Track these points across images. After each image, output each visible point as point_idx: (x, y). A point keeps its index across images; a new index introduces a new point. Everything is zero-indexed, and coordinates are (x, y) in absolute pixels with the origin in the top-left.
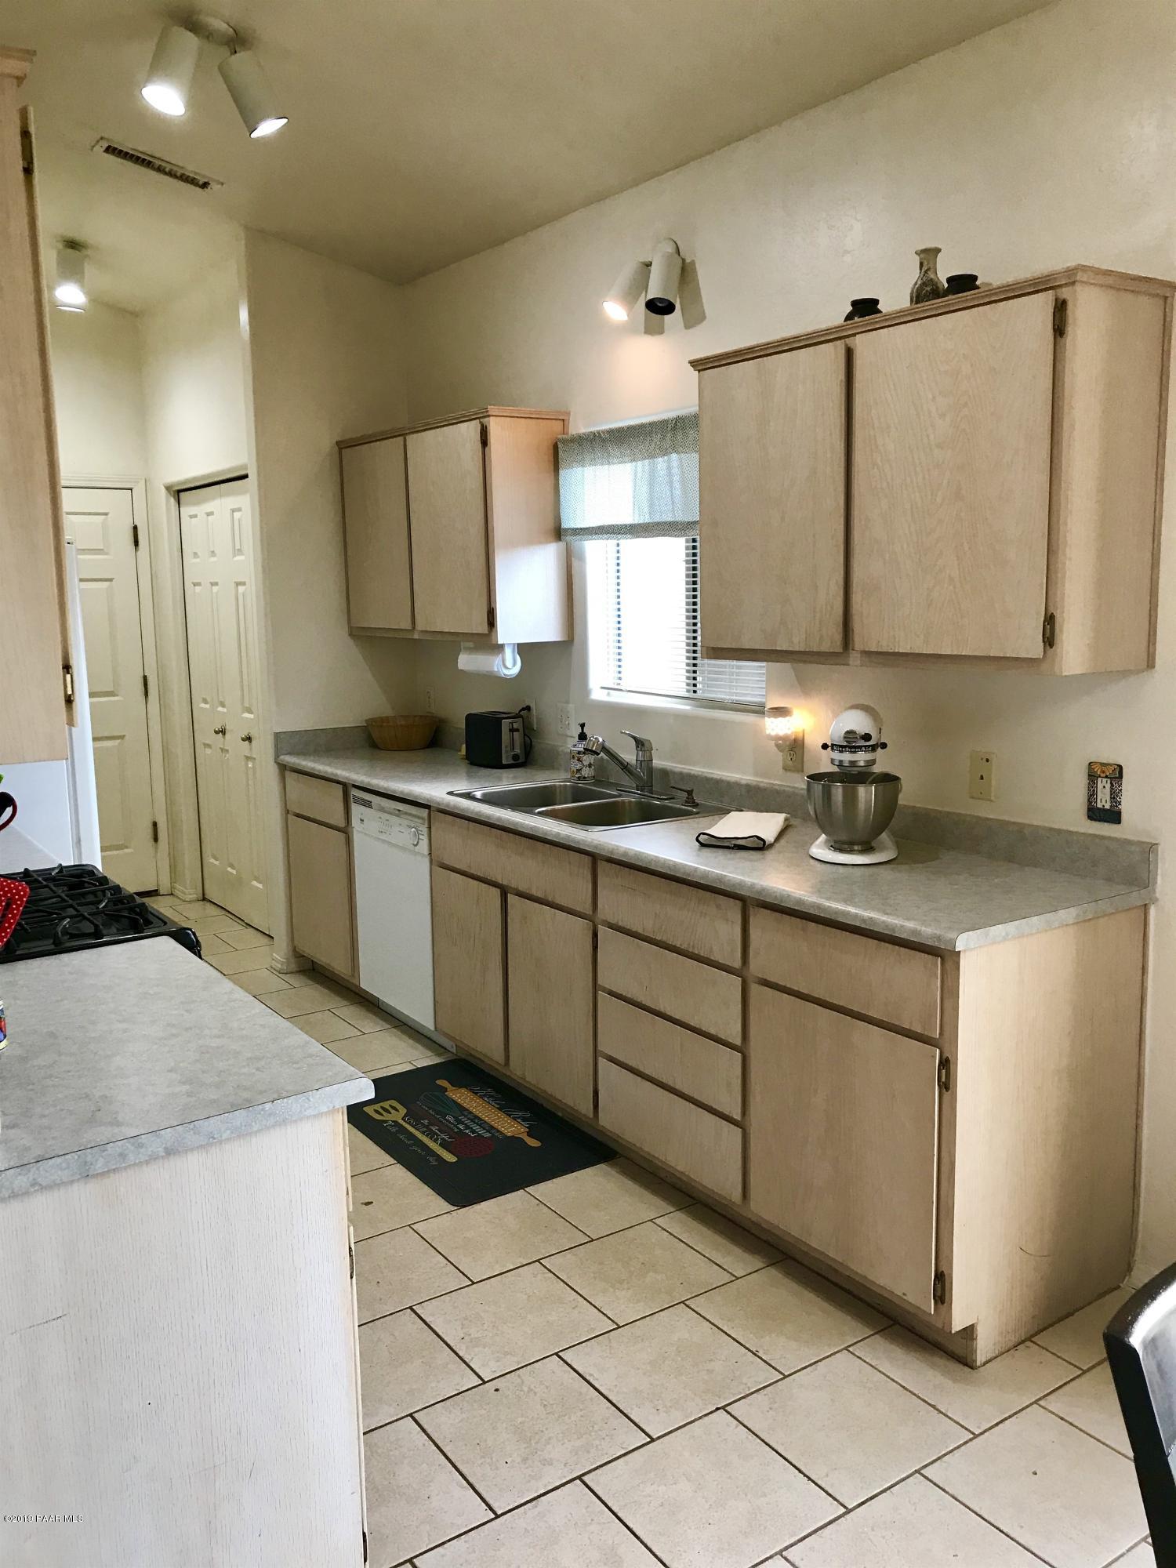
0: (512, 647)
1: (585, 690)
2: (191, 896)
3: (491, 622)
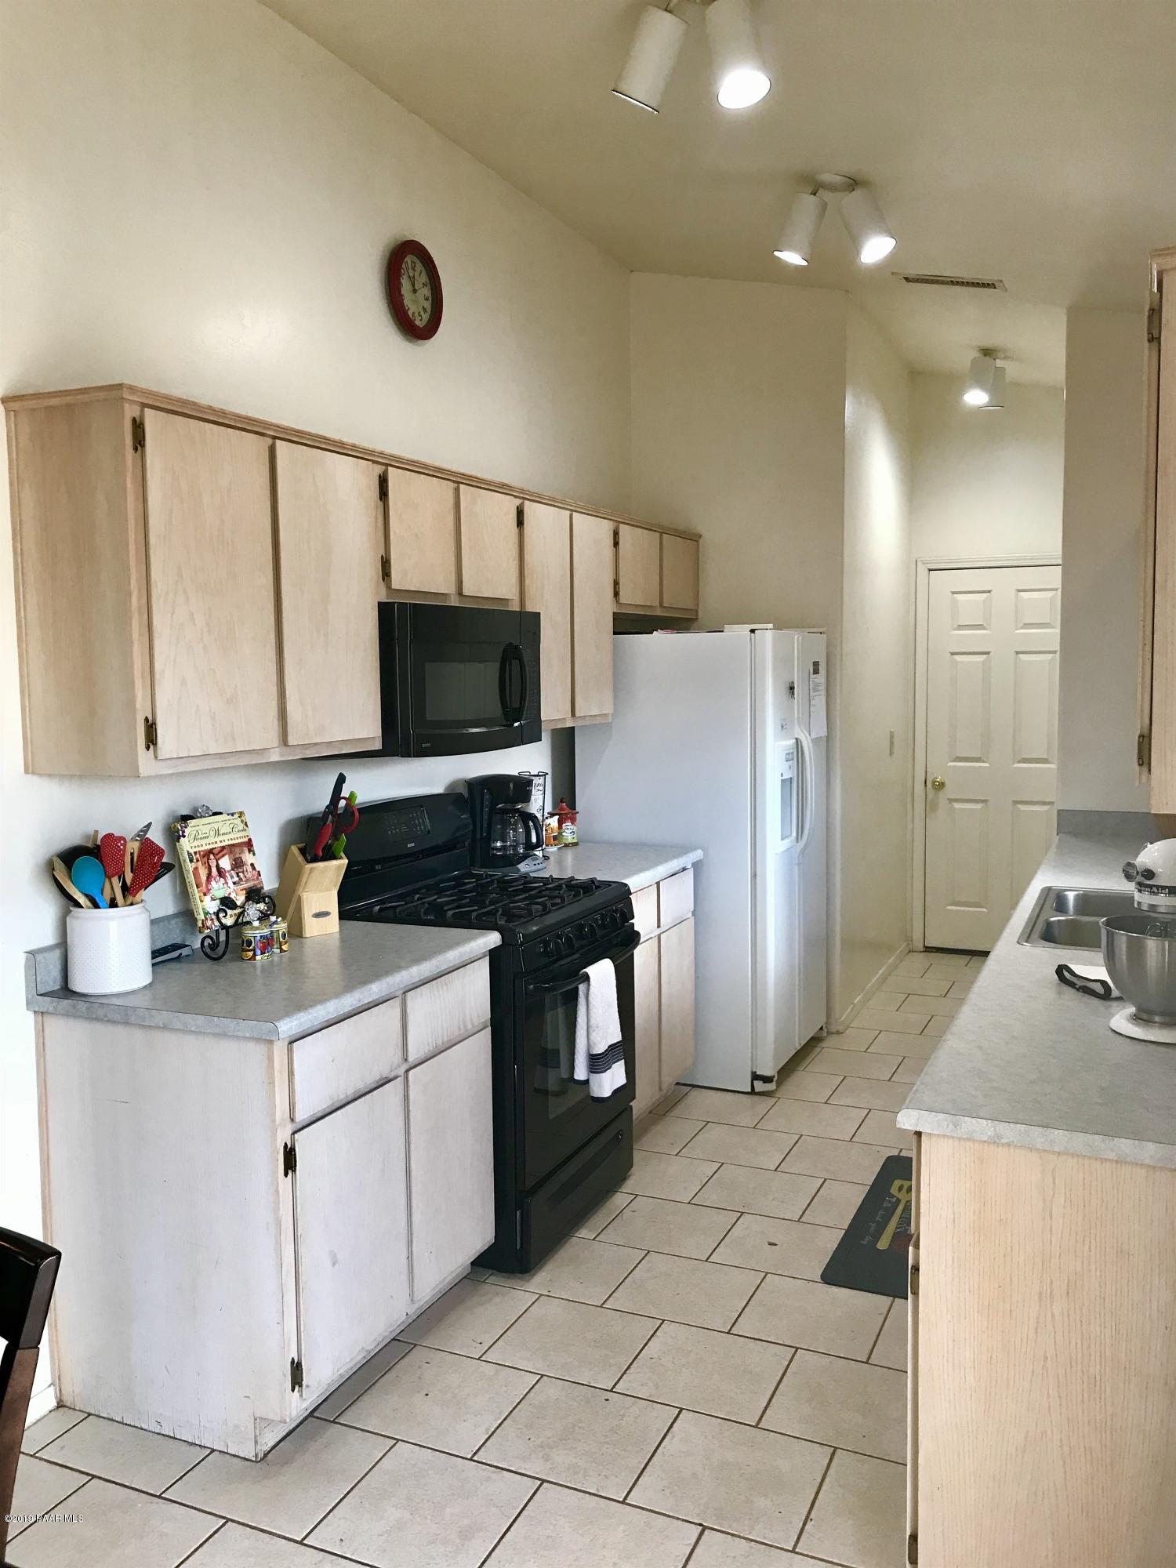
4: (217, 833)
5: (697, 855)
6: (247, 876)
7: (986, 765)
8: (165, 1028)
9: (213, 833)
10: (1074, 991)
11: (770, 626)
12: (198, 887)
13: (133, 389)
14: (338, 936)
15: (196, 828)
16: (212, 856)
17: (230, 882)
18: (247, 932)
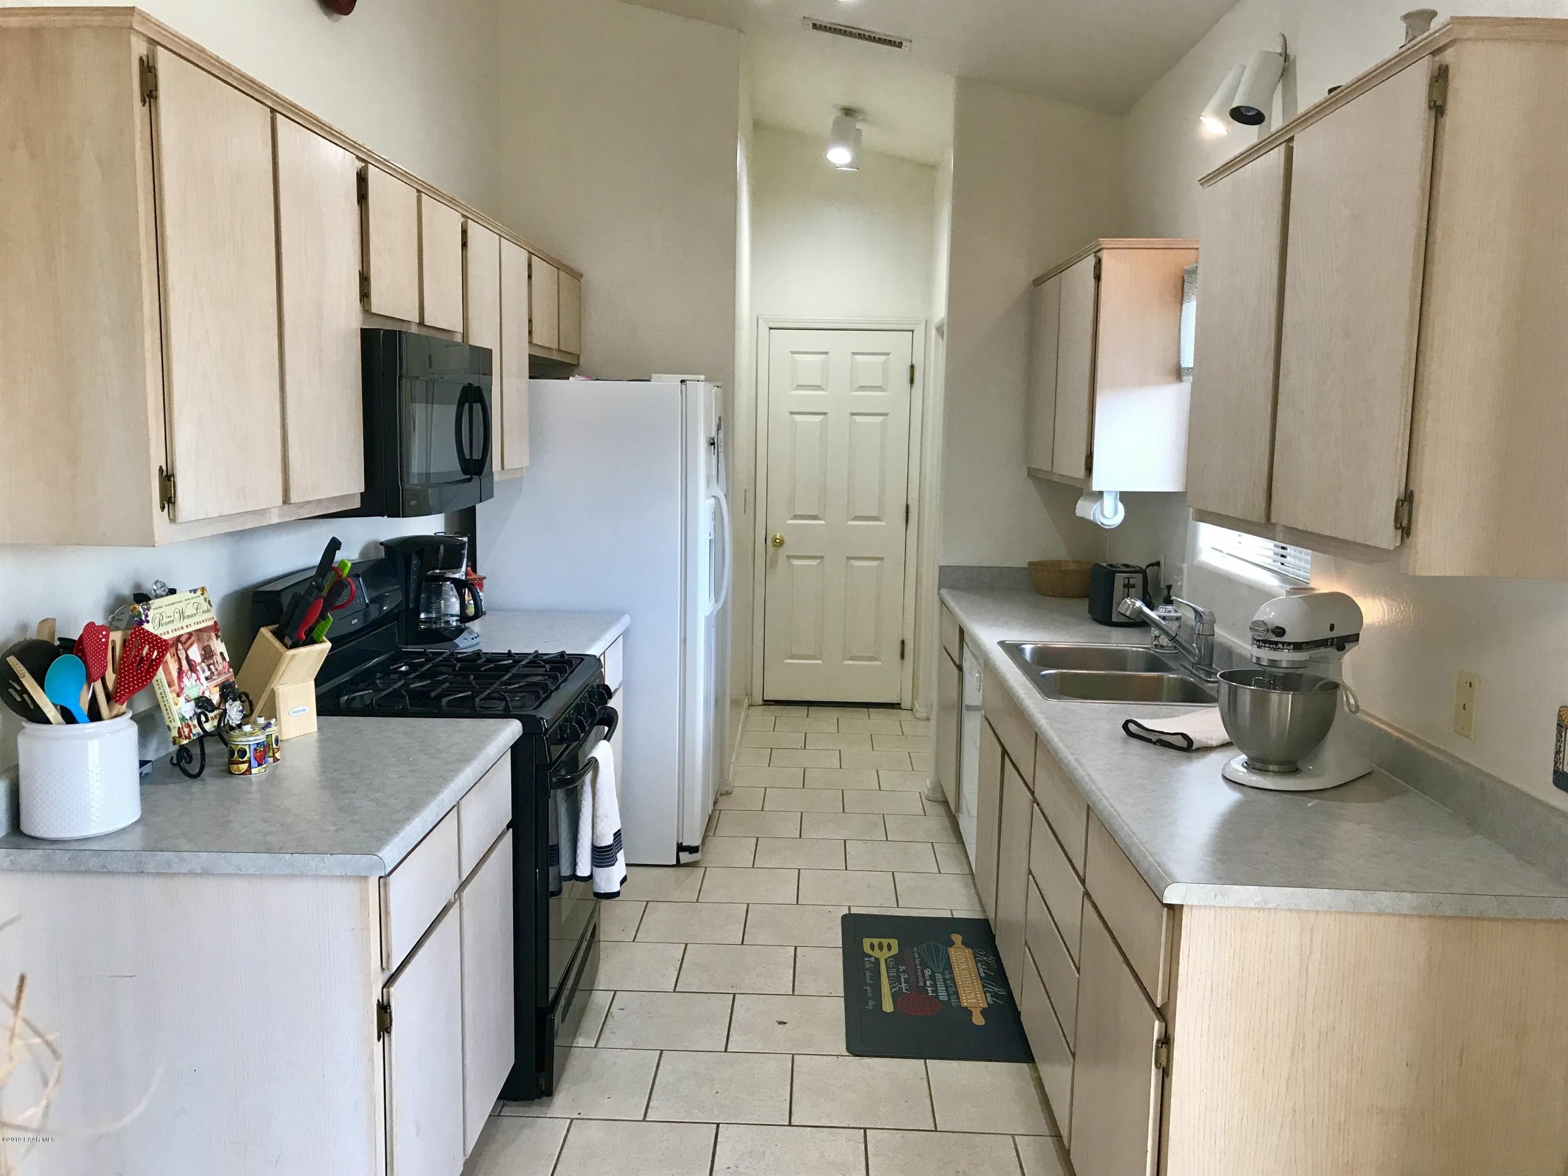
0: (1114, 494)
1: (1195, 551)
2: (922, 715)
3: (1089, 469)
4: (182, 616)
5: (626, 621)
6: (218, 668)
7: (823, 522)
8: (206, 873)
9: (177, 616)
10: (1152, 745)
11: (702, 377)
12: (170, 686)
13: (145, 18)
14: (316, 735)
15: (159, 611)
16: (180, 646)
17: (202, 677)
18: (239, 739)
